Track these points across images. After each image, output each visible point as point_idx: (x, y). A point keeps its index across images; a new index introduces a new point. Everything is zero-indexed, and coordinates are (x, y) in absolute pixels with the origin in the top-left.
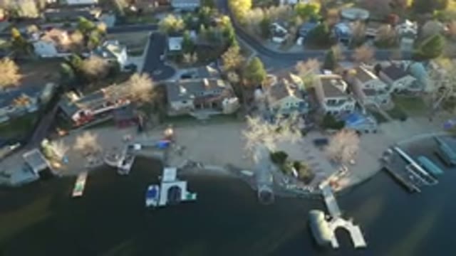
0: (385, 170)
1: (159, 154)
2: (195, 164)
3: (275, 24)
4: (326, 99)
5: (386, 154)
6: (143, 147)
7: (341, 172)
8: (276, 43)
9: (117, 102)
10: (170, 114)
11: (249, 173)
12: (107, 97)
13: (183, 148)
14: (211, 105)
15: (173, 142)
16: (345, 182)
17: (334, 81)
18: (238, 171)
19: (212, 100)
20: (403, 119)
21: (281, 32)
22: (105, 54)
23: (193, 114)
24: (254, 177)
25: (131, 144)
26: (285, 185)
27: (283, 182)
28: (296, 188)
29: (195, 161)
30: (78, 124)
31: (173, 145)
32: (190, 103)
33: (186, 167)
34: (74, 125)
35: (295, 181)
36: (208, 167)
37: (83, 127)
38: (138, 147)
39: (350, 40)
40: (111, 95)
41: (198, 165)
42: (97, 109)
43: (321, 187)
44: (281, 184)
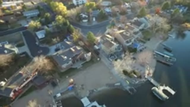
0: (158, 61)
1: (72, 93)
2: (93, 91)
3: (81, 14)
4: (125, 41)
5: (154, 55)
6: (61, 94)
7: (147, 68)
8: (85, 22)
9: (31, 75)
10: (62, 71)
11: (119, 84)
12: (24, 75)
13: (82, 85)
14: (79, 59)
15: (75, 84)
16: (152, 72)
17: (124, 33)
18: (113, 85)
19: (78, 57)
20: (149, 40)
21: (85, 17)
22: (6, 51)
23: (73, 67)
24: (121, 85)
25: (54, 95)
26: (135, 83)
27: (133, 82)
28: (139, 82)
29: (92, 89)
30: (14, 98)
31: (76, 86)
32: (70, 62)
33: (90, 94)
34: (12, 100)
35: (136, 79)
36: (99, 89)
37: (17, 98)
38: (59, 95)
39: (112, 15)
40: (26, 73)
41: (95, 90)
42: (22, 84)
43: (146, 77)
44: (133, 83)
